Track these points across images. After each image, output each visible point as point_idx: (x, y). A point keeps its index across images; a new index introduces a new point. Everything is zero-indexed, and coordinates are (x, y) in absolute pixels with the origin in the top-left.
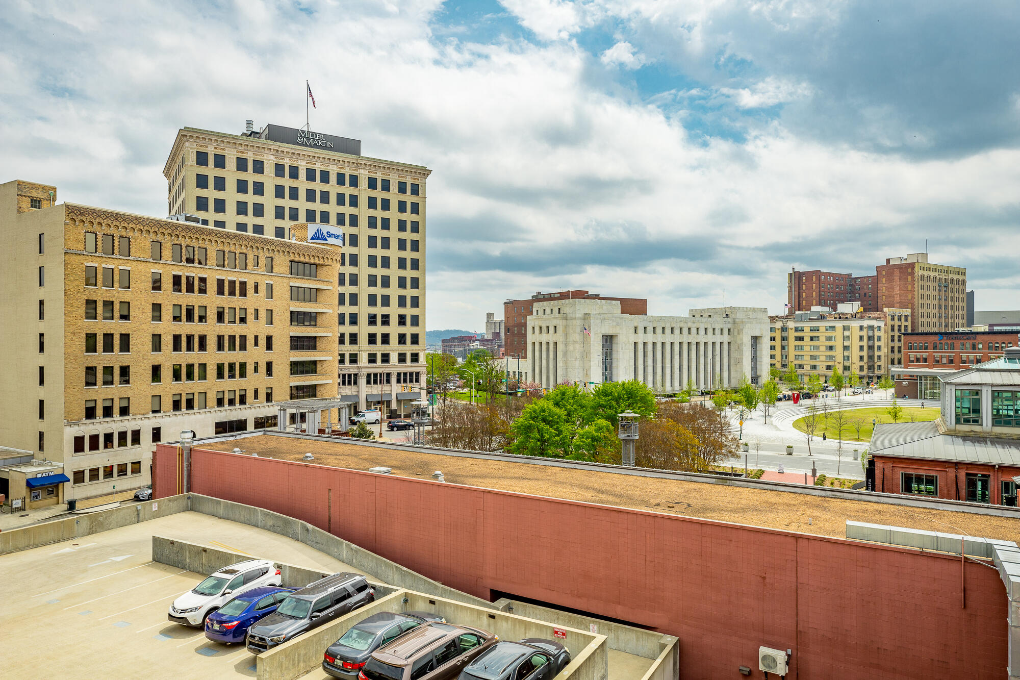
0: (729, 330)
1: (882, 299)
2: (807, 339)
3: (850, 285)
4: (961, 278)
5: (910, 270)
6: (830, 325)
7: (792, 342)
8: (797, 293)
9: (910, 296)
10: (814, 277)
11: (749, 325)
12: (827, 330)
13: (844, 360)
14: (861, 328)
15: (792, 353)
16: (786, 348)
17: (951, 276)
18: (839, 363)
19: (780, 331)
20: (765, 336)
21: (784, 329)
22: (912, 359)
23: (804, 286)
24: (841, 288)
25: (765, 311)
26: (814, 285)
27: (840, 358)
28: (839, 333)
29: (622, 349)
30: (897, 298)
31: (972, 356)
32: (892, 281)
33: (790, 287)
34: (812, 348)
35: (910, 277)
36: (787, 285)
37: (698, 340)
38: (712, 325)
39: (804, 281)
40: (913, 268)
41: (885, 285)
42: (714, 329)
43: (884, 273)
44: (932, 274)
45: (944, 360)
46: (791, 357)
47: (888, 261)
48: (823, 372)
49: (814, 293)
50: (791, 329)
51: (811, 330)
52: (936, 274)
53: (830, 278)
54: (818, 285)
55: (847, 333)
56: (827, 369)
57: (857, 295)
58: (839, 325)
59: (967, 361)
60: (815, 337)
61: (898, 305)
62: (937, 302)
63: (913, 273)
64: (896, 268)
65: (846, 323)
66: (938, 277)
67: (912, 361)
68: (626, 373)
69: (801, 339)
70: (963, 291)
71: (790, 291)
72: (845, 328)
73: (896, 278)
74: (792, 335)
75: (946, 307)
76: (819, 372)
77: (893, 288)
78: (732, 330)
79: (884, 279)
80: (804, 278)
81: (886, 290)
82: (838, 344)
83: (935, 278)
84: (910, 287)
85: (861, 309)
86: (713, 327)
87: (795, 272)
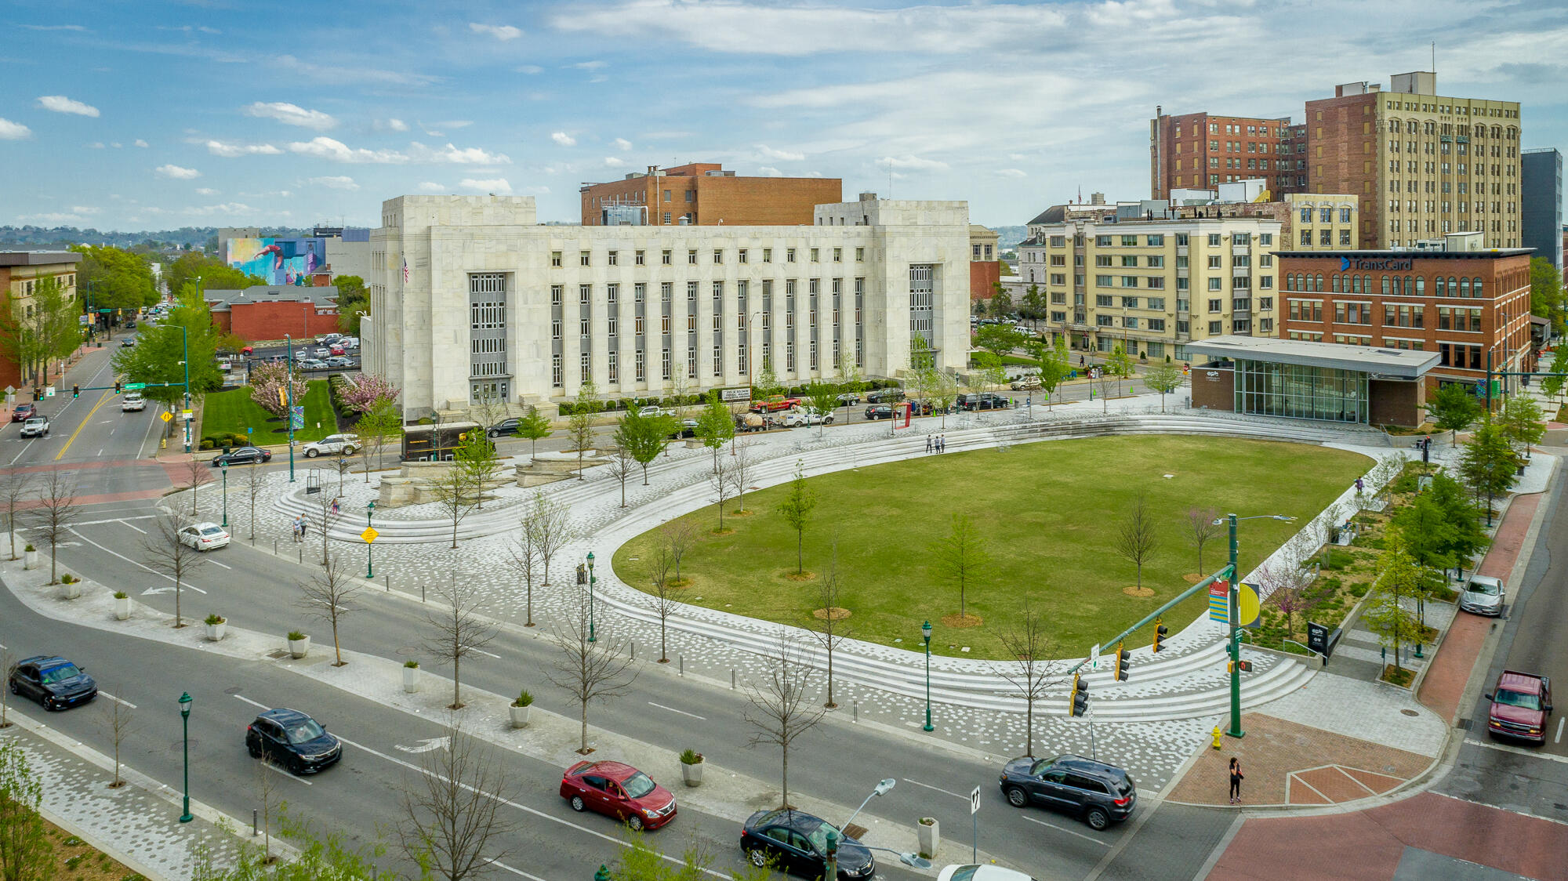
0: (860, 250)
1: (1317, 173)
2: (1117, 262)
3: (1285, 143)
4: (1505, 123)
5: (1367, 110)
6: (1154, 233)
7: (1092, 270)
8: (1165, 162)
9: (1367, 165)
10: (1196, 127)
11: (904, 239)
12: (1150, 243)
13: (1179, 308)
14: (1214, 240)
15: (1092, 291)
16: (1083, 279)
17: (1475, 120)
18: (1170, 315)
19: (1072, 242)
20: (951, 263)
21: (1079, 240)
22: (1295, 311)
23: (1178, 146)
24: (1261, 149)
25: (962, 206)
26: (1196, 144)
27: (1171, 306)
28: (1168, 252)
29: (526, 303)
30: (1344, 171)
31: (1406, 307)
32: (1331, 132)
33: (1154, 148)
34: (1126, 280)
35: (1367, 125)
36: (1150, 144)
37: (768, 277)
38: (808, 244)
39: (1178, 135)
40: (1373, 105)
41: (1323, 142)
42: (815, 251)
43: (1319, 117)
44: (1422, 117)
45: (1354, 316)
46: (1091, 301)
47: (1339, 89)
48: (1143, 334)
49: (1196, 160)
50: (1091, 240)
51: (1124, 244)
52: (1435, 117)
53: (1233, 130)
54: (1202, 142)
55: (1183, 251)
56: (1151, 327)
57: (1299, 162)
58: (1169, 232)
59: (1396, 320)
60: (1129, 257)
61: (1345, 184)
62: (1437, 178)
63: (1372, 117)
64: (1343, 106)
65: (1183, 229)
66: (1439, 122)
67: (1295, 316)
68: (538, 357)
69: (1105, 261)
70: (1512, 152)
71: (1154, 156)
72: (1182, 240)
73: (1343, 127)
74: (1092, 252)
75: (1464, 187)
76: (1138, 333)
77: (1335, 148)
78: (866, 251)
79: (1320, 131)
80: (1178, 129)
81: (1324, 152)
82: (1168, 272)
83: (1431, 127)
84: (1367, 145)
85: (1267, 195)
86: (812, 245)
87: (1161, 118)
